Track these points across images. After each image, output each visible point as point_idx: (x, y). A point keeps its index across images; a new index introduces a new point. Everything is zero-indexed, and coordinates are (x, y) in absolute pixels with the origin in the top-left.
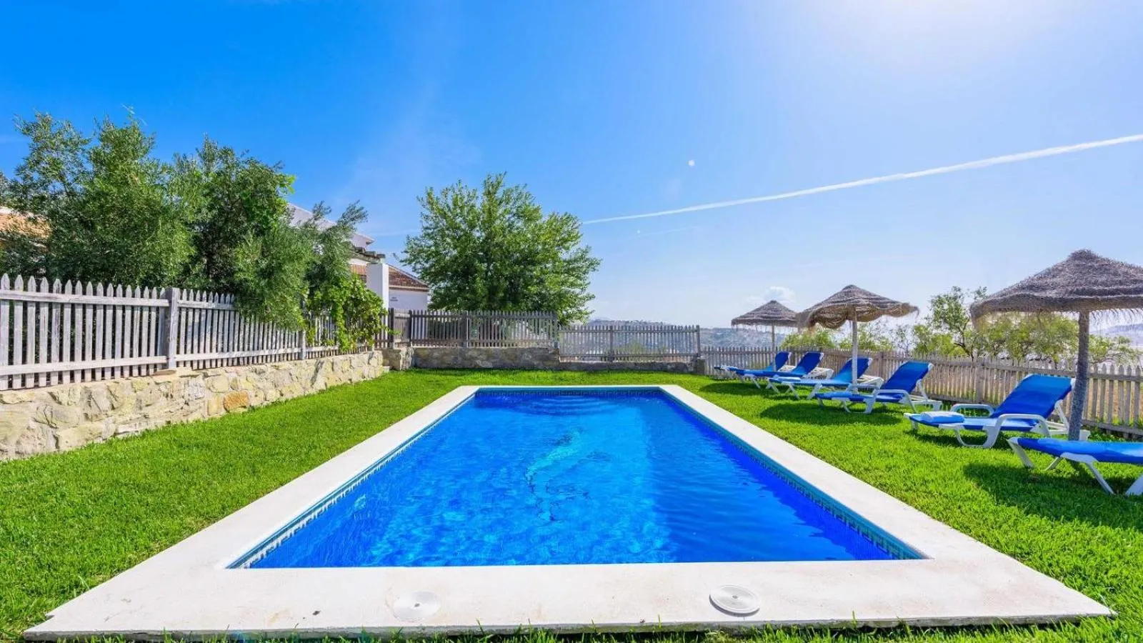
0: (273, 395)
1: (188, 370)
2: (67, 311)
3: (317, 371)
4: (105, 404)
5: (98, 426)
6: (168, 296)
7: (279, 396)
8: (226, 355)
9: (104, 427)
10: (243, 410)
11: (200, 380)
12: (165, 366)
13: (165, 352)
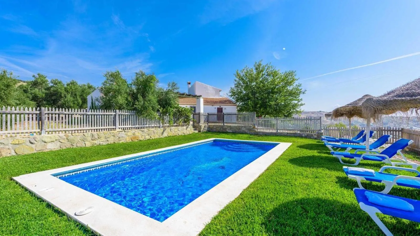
0: (148, 137)
1: (121, 130)
2: (90, 116)
3: (164, 131)
4: (96, 137)
5: (96, 142)
6: (116, 112)
7: (150, 137)
8: (134, 126)
9: (97, 142)
10: (137, 141)
11: (123, 132)
12: (115, 129)
13: (115, 126)
